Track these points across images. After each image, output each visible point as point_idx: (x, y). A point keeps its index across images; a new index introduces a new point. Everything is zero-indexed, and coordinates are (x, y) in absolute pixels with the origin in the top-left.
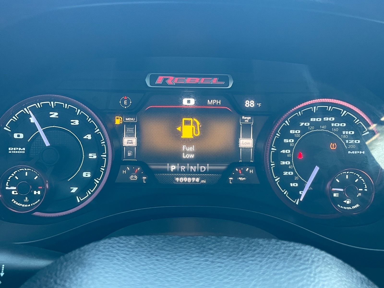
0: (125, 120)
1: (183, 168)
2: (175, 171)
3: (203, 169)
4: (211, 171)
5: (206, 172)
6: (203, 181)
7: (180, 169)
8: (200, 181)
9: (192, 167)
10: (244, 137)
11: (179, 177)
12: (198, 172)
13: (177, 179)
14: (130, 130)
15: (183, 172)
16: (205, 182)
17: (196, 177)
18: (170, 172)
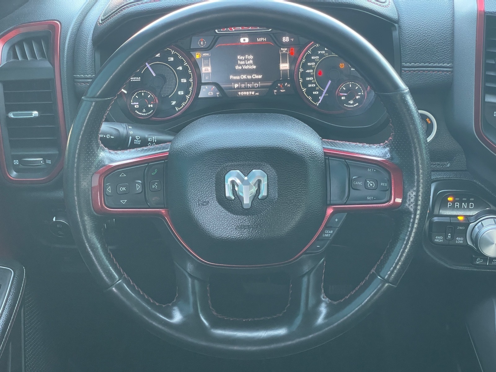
0: (202, 55)
1: (243, 85)
2: (238, 88)
3: (256, 86)
4: (262, 87)
5: (258, 88)
6: (256, 94)
7: (241, 86)
8: (255, 94)
9: (249, 85)
10: (283, 62)
11: (241, 92)
12: (253, 88)
13: (239, 93)
14: (206, 62)
15: (243, 88)
16: (258, 94)
17: (252, 91)
18: (234, 89)
